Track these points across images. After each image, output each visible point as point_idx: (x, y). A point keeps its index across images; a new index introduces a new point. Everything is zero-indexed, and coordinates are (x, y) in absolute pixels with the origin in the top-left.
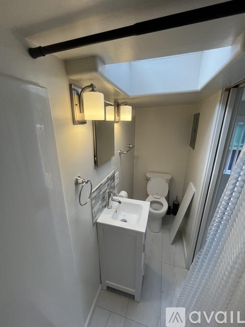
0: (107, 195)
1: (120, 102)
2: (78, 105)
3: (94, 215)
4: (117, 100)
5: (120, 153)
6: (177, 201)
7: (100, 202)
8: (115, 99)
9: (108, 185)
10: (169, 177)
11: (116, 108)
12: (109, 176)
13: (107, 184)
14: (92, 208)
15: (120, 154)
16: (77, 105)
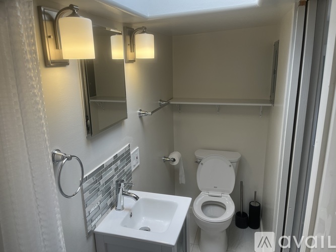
0: (113, 186)
1: (135, 27)
2: (52, 37)
3: (88, 219)
4: (130, 24)
5: (140, 114)
6: (255, 201)
7: (100, 197)
8: (124, 24)
9: (116, 169)
10: (236, 157)
11: (128, 38)
12: (119, 152)
13: (113, 167)
14: (85, 206)
15: (140, 117)
16: (50, 37)
